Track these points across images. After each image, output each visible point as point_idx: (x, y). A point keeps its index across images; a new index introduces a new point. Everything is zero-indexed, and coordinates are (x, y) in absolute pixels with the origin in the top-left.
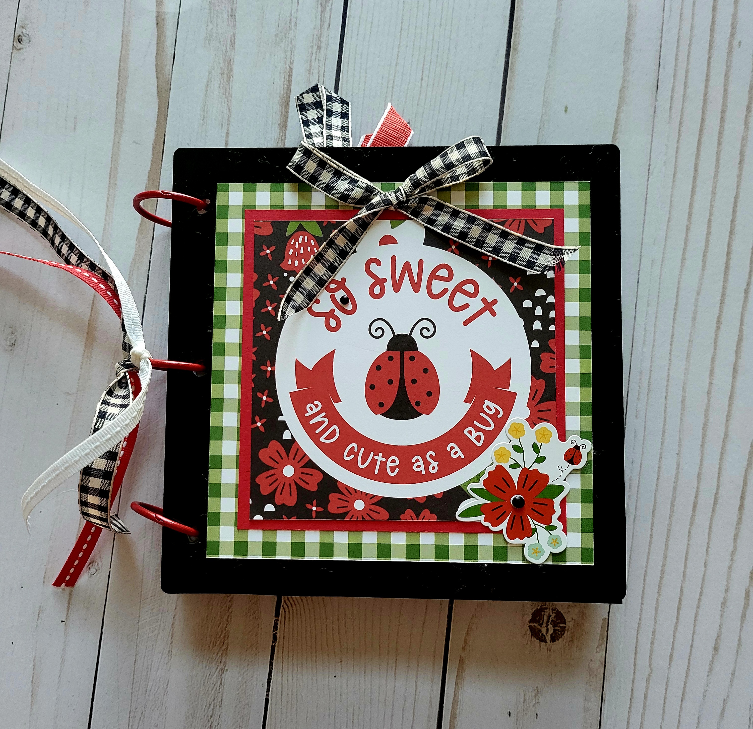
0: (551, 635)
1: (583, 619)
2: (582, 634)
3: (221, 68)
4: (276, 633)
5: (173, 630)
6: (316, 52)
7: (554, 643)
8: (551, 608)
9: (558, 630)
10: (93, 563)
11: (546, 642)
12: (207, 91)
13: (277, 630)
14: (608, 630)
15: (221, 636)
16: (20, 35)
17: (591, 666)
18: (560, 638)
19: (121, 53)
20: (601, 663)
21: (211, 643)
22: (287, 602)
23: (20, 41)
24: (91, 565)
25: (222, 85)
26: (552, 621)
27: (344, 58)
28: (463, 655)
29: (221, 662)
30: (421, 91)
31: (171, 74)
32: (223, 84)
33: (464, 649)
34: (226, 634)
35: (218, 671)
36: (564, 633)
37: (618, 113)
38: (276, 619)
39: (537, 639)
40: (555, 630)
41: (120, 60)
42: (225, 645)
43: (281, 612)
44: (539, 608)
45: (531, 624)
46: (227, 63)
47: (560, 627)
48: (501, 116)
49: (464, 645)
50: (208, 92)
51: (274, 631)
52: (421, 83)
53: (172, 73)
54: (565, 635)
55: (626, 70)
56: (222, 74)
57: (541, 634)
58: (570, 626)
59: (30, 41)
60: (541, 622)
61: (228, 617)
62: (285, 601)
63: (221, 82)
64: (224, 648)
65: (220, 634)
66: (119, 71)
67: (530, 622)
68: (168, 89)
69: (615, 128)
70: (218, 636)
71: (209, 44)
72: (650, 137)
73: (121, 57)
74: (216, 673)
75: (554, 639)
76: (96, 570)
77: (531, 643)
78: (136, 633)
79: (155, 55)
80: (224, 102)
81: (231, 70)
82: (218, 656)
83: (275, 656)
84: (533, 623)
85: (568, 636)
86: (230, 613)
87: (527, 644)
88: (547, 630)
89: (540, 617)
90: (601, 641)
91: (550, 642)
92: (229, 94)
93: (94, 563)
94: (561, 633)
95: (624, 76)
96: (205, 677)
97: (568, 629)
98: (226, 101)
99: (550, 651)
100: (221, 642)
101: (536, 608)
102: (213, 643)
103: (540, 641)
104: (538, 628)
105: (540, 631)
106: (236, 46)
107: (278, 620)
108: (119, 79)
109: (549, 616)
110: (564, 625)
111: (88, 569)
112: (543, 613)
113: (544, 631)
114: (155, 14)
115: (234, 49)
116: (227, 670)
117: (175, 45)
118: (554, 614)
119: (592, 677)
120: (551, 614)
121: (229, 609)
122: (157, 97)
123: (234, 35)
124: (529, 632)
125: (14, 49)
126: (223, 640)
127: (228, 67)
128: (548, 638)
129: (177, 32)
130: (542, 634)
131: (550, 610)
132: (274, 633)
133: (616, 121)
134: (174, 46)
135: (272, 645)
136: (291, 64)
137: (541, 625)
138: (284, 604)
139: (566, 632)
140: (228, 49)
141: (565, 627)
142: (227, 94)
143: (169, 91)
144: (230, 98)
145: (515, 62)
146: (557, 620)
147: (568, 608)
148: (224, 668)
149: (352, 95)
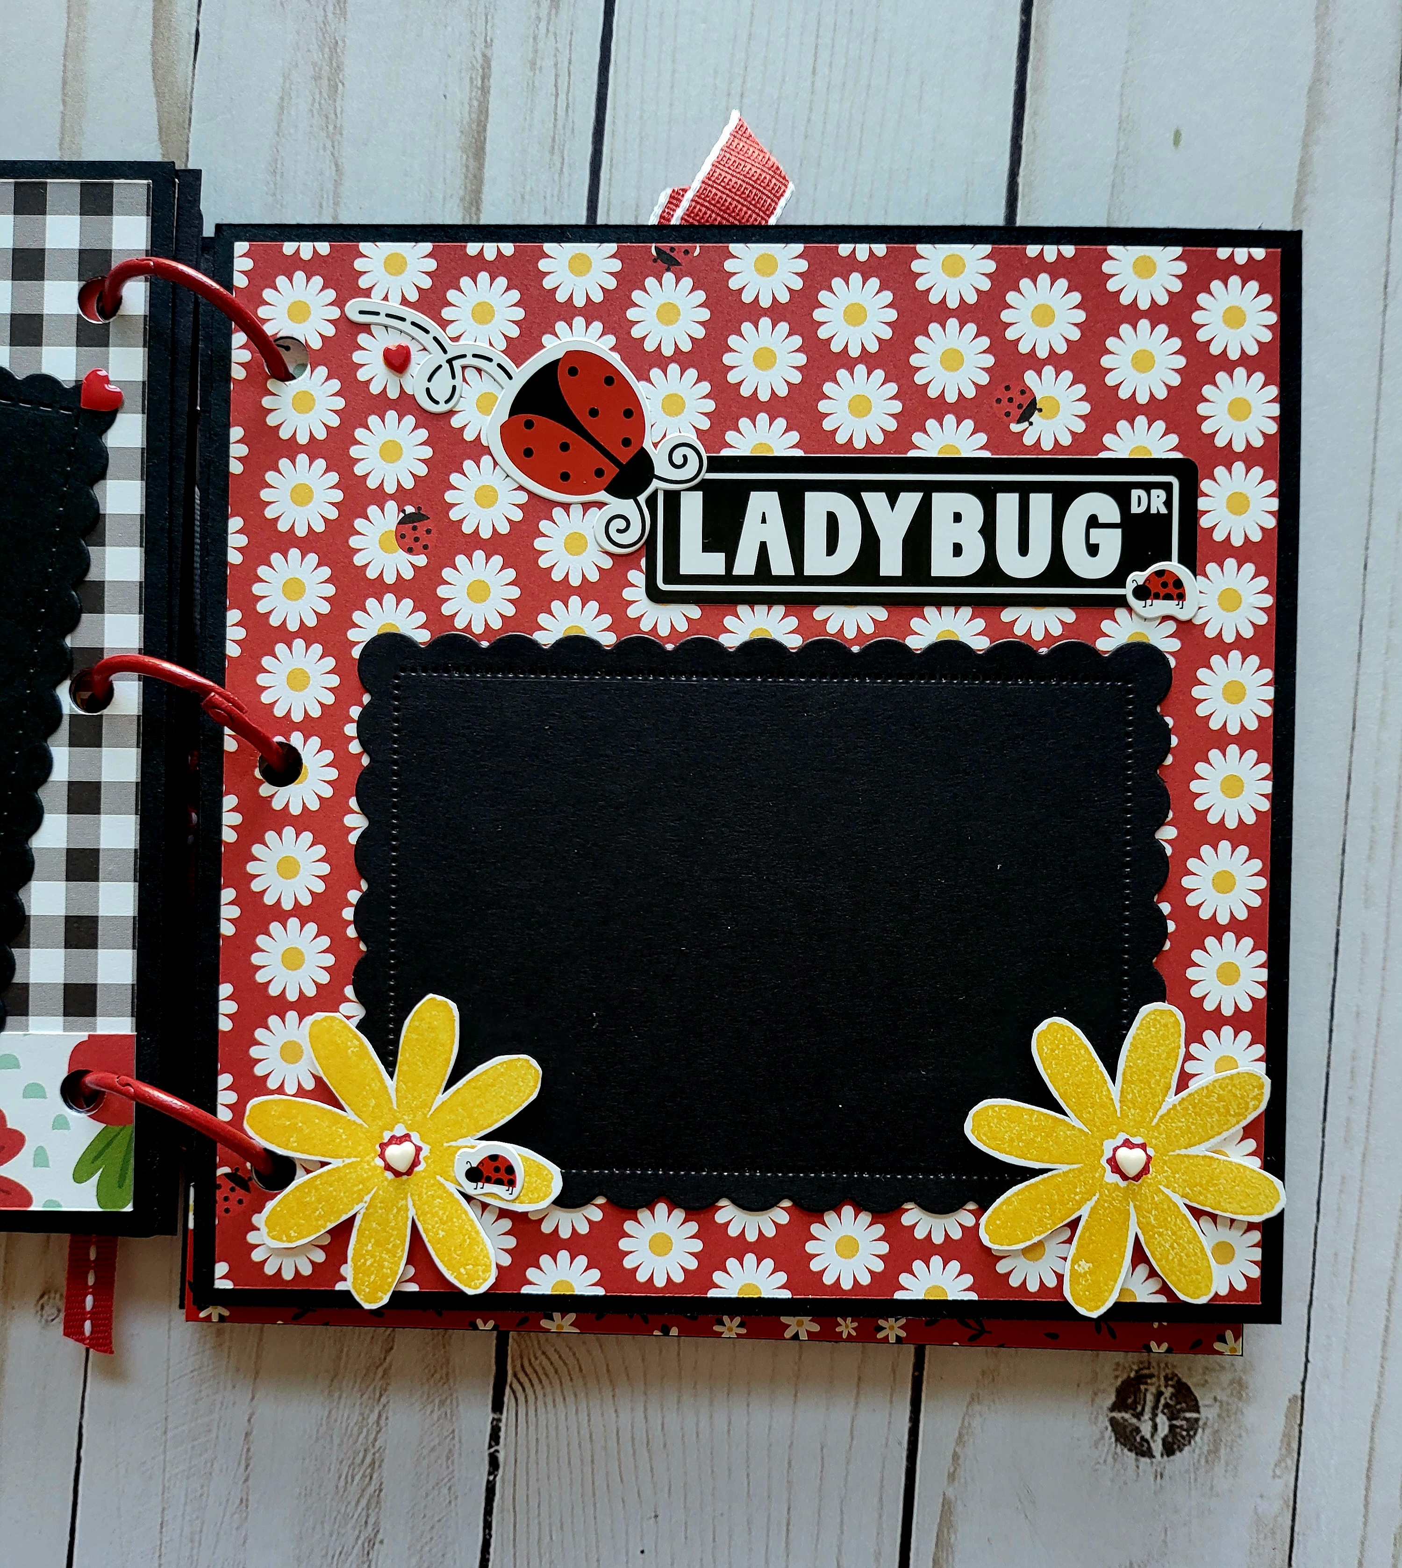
0: (1164, 1440)
1: (1240, 1398)
2: (1240, 1436)
3: (314, 64)
4: (497, 1451)
5: (248, 1450)
6: (549, 14)
7: (1172, 1458)
8: (1162, 1374)
9: (1181, 1427)
10: (50, 1292)
11: (1152, 1456)
12: (279, 123)
13: (497, 1443)
14: (1301, 1425)
15: (363, 1461)
17: (1260, 1511)
18: (1185, 1445)
19: (67, 36)
20: (1286, 1502)
21: (340, 1477)
22: (521, 1375)
24: (46, 1297)
25: (317, 106)
26: (1167, 1405)
27: (618, 26)
28: (950, 1493)
29: (366, 1522)
30: (811, 101)
31: (190, 82)
32: (320, 104)
33: (952, 1477)
34: (377, 1455)
35: (360, 1542)
36: (1195, 1434)
37: (1305, 146)
38: (496, 1417)
39: (1130, 1450)
40: (1172, 1428)
41: (65, 56)
42: (373, 1482)
43: (506, 1399)
44: (1132, 1375)
45: (1114, 1414)
46: (327, 50)
47: (1185, 1419)
48: (1016, 157)
49: (951, 1471)
50: (284, 124)
51: (490, 1447)
52: (813, 83)
53: (193, 82)
54: (1198, 1438)
55: (1323, 36)
56: (317, 78)
57: (1138, 1439)
58: (1210, 1417)
60: (1139, 1408)
61: (380, 1416)
62: (515, 1375)
64: (371, 1489)
65: (361, 1455)
66: (64, 83)
67: (1113, 1409)
68: (184, 122)
69: (1300, 182)
70: (358, 1460)
72: (1386, 204)
74: (356, 1548)
75: (1169, 1449)
77: (1115, 1460)
78: (162, 1457)
79: (150, 38)
80: (325, 149)
81: (339, 68)
82: (359, 1510)
83: (495, 1504)
84: (1120, 1411)
85: (1205, 1438)
86: (384, 1406)
87: (1105, 1461)
88: (1155, 1427)
89: (1135, 1397)
90: (1284, 1451)
91: (1162, 1455)
92: (335, 127)
93: (52, 1295)
94: (1188, 1435)
95: (1318, 53)
96: (330, 1558)
97: (1205, 1424)
98: (329, 144)
99: (1162, 1476)
100: (364, 1476)
101: (1125, 1376)
102: (346, 1477)
103: (1137, 1454)
104: (1131, 1424)
105: (1137, 1430)
107: (499, 1420)
108: (64, 102)
109: (1159, 1394)
110: (1195, 1415)
111: (39, 1308)
112: (1143, 1387)
113: (1146, 1429)
115: (344, 13)
116: (381, 1542)
117: (199, 12)
118: (1170, 1390)
119: (1262, 1536)
120: (1163, 1389)
121: (381, 1396)
122: (157, 143)
124: (1109, 1433)
126: (369, 1471)
127: (331, 60)
128: (1157, 1447)
130: (1142, 1438)
131: (1159, 1378)
132: (492, 1450)
133: (1303, 164)
134: (195, 14)
135: (488, 1482)
136: (486, 47)
137: (1138, 1416)
138: (515, 1381)
139: (1200, 1430)
140: (330, 16)
141: (1197, 1420)
142: (331, 127)
143: (186, 126)
144: (338, 137)
145: (1046, 23)
146: (1179, 1403)
147: (1204, 1373)
148: (376, 1535)
149: (641, 118)
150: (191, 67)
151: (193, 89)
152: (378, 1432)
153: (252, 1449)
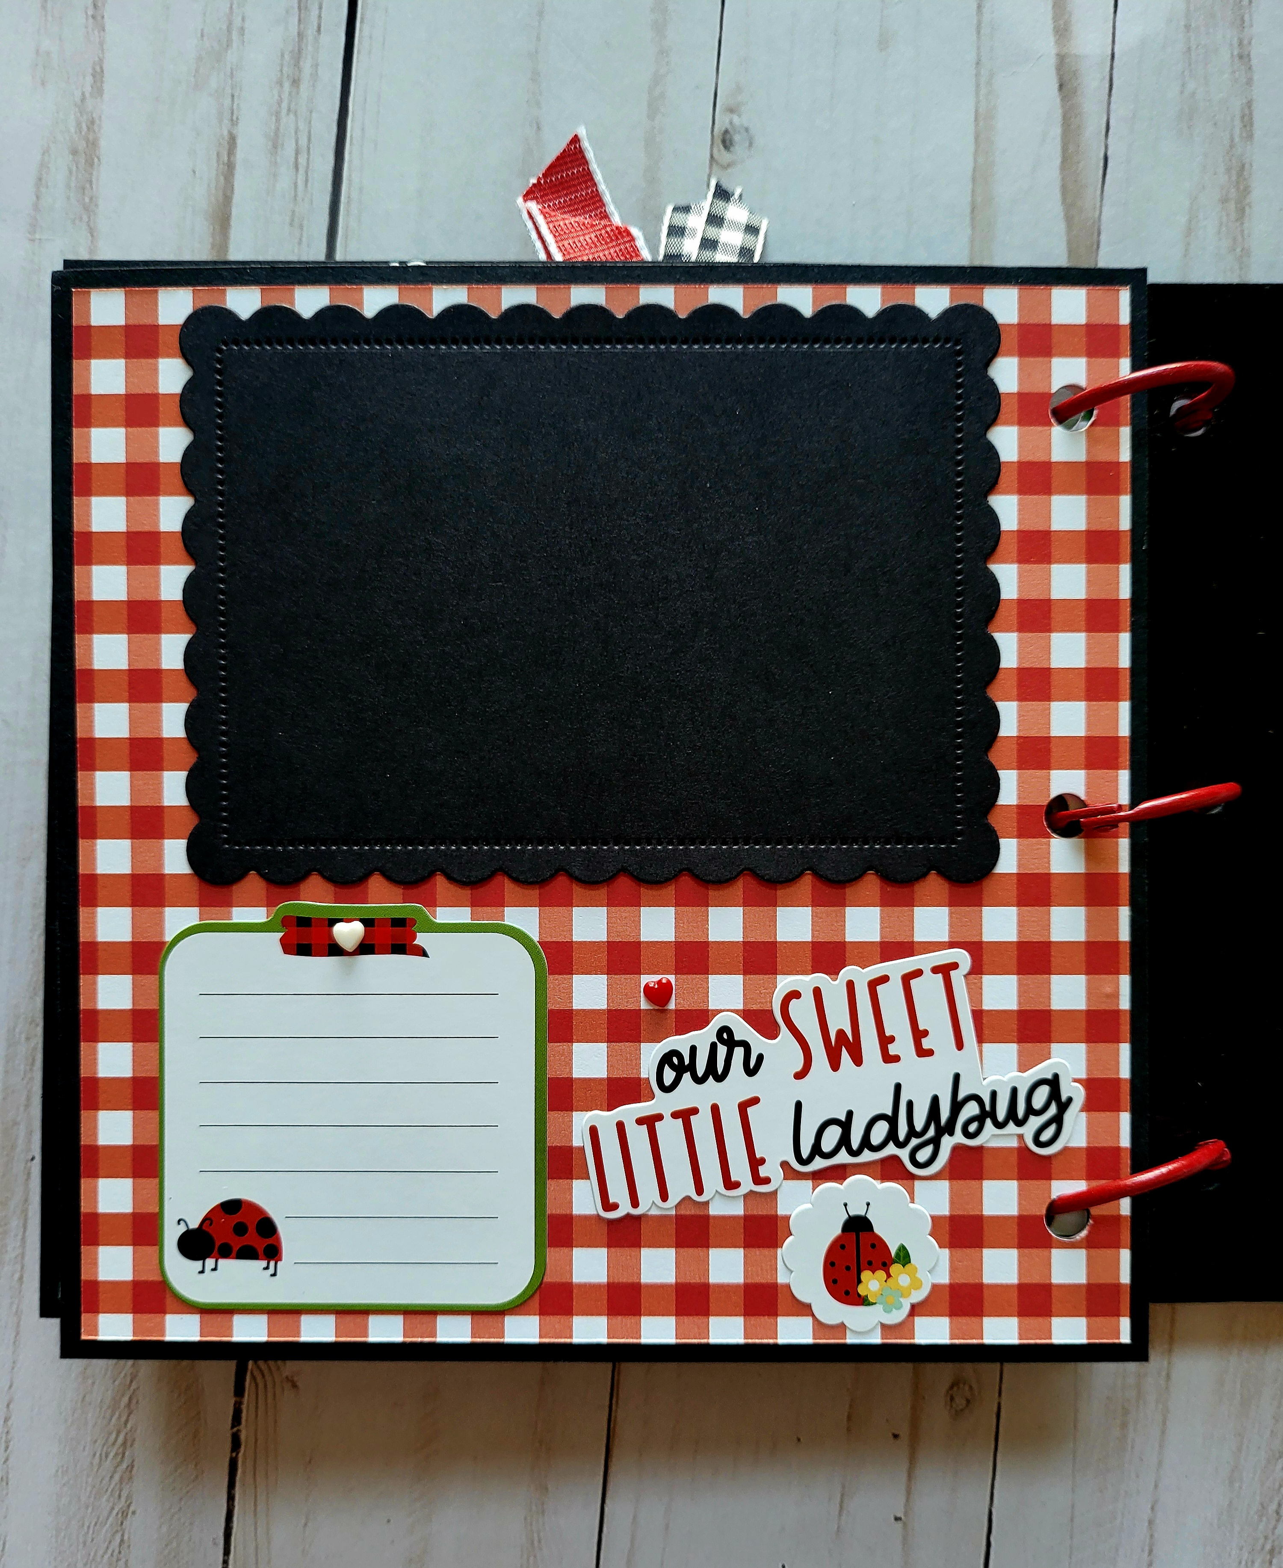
16: (726, 132)
23: (727, 142)
59: (751, 145)
63: (1221, 224)
71: (1189, 127)
73: (974, 170)
76: (968, 1401)
106: (1257, 134)
114: (1052, 61)
123: (1249, 104)
125: (714, 165)
129: (1109, 104)
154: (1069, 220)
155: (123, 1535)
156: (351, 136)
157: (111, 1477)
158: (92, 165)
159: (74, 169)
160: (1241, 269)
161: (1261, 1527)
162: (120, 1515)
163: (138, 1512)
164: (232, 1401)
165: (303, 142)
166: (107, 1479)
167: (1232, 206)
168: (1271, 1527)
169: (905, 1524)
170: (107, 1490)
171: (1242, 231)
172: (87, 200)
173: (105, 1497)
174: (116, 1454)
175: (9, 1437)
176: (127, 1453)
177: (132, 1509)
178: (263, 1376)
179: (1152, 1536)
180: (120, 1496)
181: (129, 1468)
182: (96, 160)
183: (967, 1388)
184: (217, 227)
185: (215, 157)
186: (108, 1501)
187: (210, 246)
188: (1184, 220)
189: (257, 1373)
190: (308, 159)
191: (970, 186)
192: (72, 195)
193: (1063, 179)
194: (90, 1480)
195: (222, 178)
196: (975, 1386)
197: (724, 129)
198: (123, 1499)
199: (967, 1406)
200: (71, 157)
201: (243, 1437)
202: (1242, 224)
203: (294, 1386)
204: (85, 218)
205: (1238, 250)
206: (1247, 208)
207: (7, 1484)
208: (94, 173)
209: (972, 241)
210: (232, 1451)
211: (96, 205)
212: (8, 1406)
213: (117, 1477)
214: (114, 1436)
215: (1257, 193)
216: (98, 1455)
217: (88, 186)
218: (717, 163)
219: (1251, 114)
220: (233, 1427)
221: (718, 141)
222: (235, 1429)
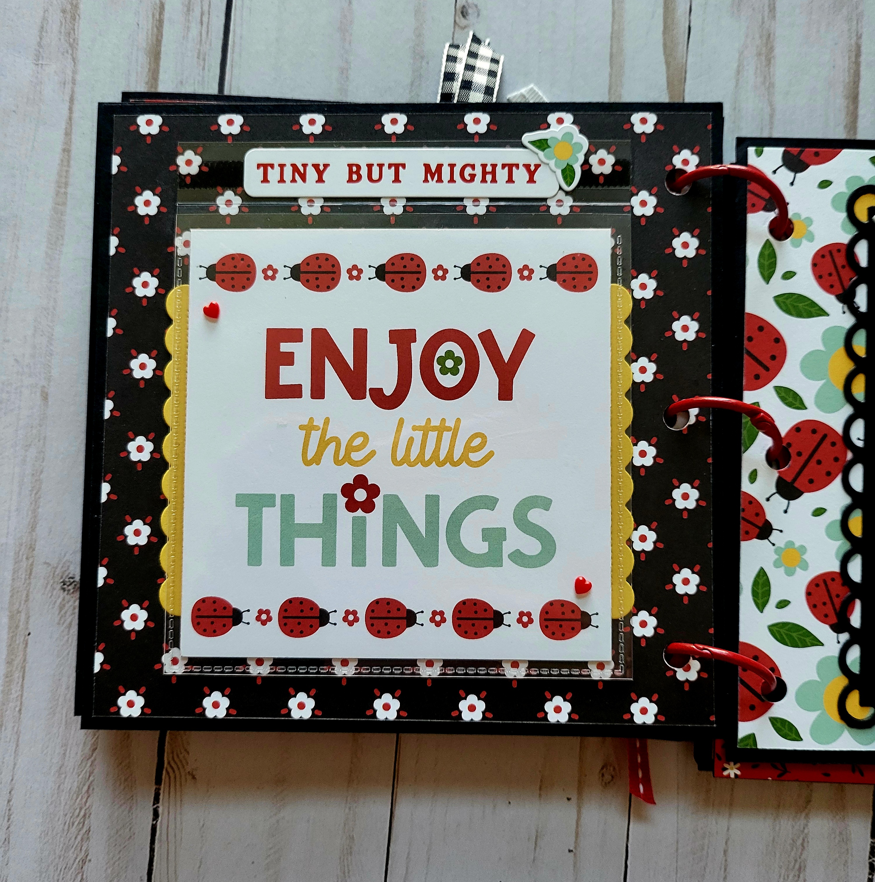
150: (685, 48)
151: (686, 60)
152: (802, 850)
153: (729, 860)
154: (668, 64)
155: (82, 875)
156: (236, 5)
157: (76, 838)
158: (74, 20)
159: (64, 22)
160: (768, 95)
161: (793, 854)
162: (81, 861)
163: (92, 860)
164: (154, 788)
165: (206, 8)
166: (73, 839)
167: (763, 58)
168: (799, 853)
169: (575, 854)
170: (73, 846)
171: (769, 73)
172: (71, 40)
173: (71, 852)
174: (79, 823)
175: (11, 812)
176: (86, 823)
177: (89, 858)
178: (174, 771)
179: (726, 860)
180: (81, 850)
181: (87, 832)
182: (77, 17)
183: (612, 769)
184: (152, 59)
185: (151, 16)
186: (73, 853)
187: (147, 70)
188: (735, 65)
189: (170, 770)
190: (209, 18)
191: (609, 43)
192: (62, 38)
193: (664, 39)
194: (62, 839)
195: (155, 29)
196: (617, 768)
197: (462, 6)
198: (83, 852)
199: (612, 780)
200: (62, 14)
201: (160, 810)
202: (769, 69)
203: (194, 778)
204: (70, 52)
205: (767, 84)
206: (772, 59)
207: (9, 843)
208: (76, 24)
209: (611, 76)
210: (153, 820)
211: (77, 44)
212: (10, 792)
213: (79, 838)
214: (78, 811)
215: (777, 51)
216: (67, 824)
217: (72, 32)
218: (459, 26)
219: (774, 4)
220: (154, 805)
221: (459, 12)
222: (155, 806)
